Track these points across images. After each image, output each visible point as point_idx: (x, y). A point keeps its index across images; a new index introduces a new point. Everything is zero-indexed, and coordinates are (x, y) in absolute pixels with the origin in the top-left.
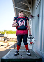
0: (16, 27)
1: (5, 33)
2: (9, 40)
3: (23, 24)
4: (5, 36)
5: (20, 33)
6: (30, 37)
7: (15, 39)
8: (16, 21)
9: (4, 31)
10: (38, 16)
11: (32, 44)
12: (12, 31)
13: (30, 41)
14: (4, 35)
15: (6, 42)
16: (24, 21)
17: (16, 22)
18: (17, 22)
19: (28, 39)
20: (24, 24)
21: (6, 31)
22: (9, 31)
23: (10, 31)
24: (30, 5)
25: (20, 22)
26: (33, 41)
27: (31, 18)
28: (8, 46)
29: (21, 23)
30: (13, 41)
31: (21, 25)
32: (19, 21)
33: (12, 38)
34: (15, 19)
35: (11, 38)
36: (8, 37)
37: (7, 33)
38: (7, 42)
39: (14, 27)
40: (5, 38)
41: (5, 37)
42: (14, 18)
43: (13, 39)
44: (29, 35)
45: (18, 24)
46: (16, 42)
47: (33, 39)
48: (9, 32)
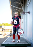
2: (5, 30)
21: (3, 23)
24: (22, 4)
35: (7, 29)
37: (4, 25)
43: (9, 29)
46: (11, 32)
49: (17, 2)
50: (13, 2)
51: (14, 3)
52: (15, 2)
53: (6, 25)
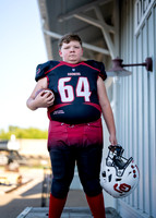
0: (46, 110)
1: (13, 137)
2: (24, 161)
3: (79, 94)
4: (10, 146)
5: (66, 136)
6: (114, 159)
9: (11, 128)
10: (149, 65)
11: (123, 190)
13: (114, 177)
14: (6, 142)
15: (13, 171)
16: (83, 81)
17: (49, 87)
18: (52, 86)
19: (104, 167)
20: (87, 95)
21: (16, 128)
22: (26, 130)
23: (30, 131)
25: (66, 84)
26: (127, 178)
27: (117, 73)
28: (20, 184)
29: (70, 88)
30: (38, 166)
31: (71, 98)
32: (62, 81)
33: (35, 154)
35: (32, 157)
36: (21, 153)
37: (20, 137)
38: (17, 170)
40: (13, 156)
41: (11, 151)
43: (40, 157)
47: (129, 169)
48: (27, 134)
50: (61, 15)
51: (67, 21)
52: (68, 12)
53: (26, 138)
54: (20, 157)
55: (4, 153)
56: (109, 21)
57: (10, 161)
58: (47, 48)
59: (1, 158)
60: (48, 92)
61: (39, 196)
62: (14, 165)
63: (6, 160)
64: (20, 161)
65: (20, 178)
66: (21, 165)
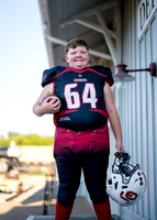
1: (13, 144)
2: (24, 168)
5: (72, 143)
6: (120, 166)
7: (47, 165)
8: (51, 85)
9: (11, 135)
10: (153, 71)
12: (37, 137)
13: (120, 185)
15: (13, 178)
18: (58, 92)
22: (26, 137)
23: (30, 137)
28: (20, 192)
30: (38, 173)
31: (77, 105)
33: (36, 160)
34: (49, 77)
35: (32, 164)
36: (21, 160)
37: (20, 143)
38: (17, 178)
39: (41, 114)
40: (13, 163)
41: (12, 158)
42: (46, 72)
43: (40, 164)
44: (117, 155)
45: (63, 102)
46: (50, 179)
48: (26, 141)
49: (83, 19)
50: (63, 21)
52: (69, 17)
54: (20, 164)
55: (4, 160)
56: (110, 26)
57: (10, 168)
58: (49, 54)
59: (1, 165)
60: (55, 98)
61: (40, 203)
62: (14, 172)
63: (5, 167)
64: (20, 168)
65: (21, 185)
66: (21, 171)
